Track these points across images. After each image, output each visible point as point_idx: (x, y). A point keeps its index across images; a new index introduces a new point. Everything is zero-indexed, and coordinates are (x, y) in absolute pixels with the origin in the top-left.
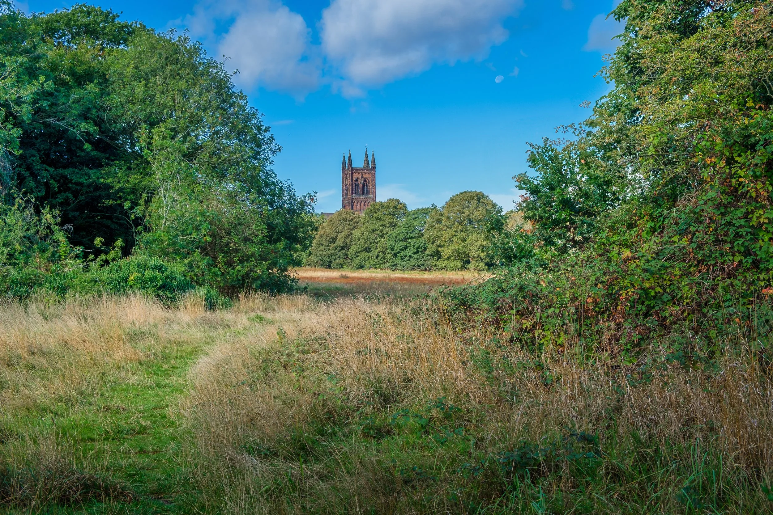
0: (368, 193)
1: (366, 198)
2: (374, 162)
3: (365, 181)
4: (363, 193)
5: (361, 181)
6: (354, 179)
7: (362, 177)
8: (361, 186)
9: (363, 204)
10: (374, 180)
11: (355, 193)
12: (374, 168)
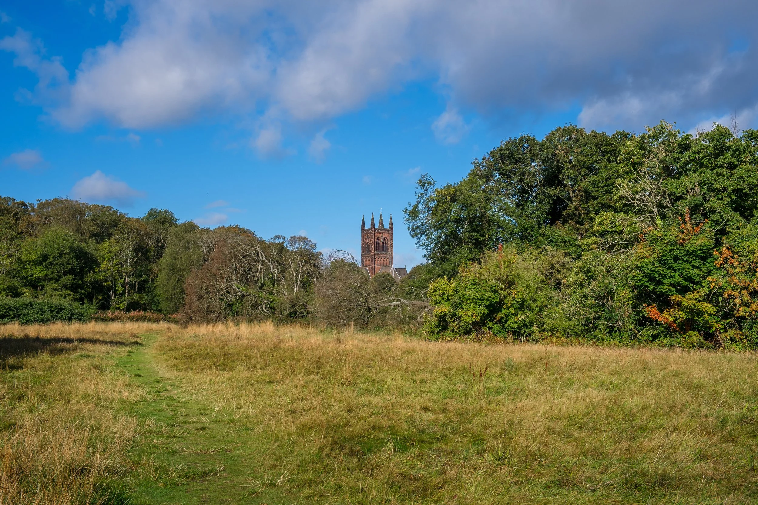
0: (387, 250)
1: (385, 254)
2: (391, 224)
3: (384, 240)
4: (383, 251)
5: (382, 240)
6: (376, 238)
7: (382, 237)
8: (381, 244)
9: (382, 259)
10: (391, 239)
11: (377, 250)
12: (391, 229)
